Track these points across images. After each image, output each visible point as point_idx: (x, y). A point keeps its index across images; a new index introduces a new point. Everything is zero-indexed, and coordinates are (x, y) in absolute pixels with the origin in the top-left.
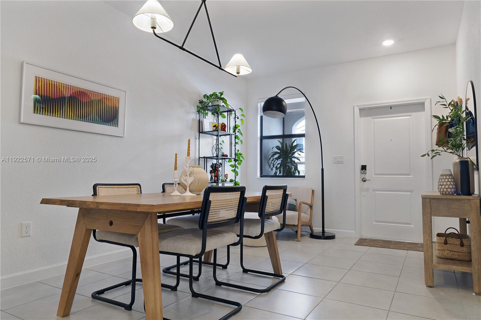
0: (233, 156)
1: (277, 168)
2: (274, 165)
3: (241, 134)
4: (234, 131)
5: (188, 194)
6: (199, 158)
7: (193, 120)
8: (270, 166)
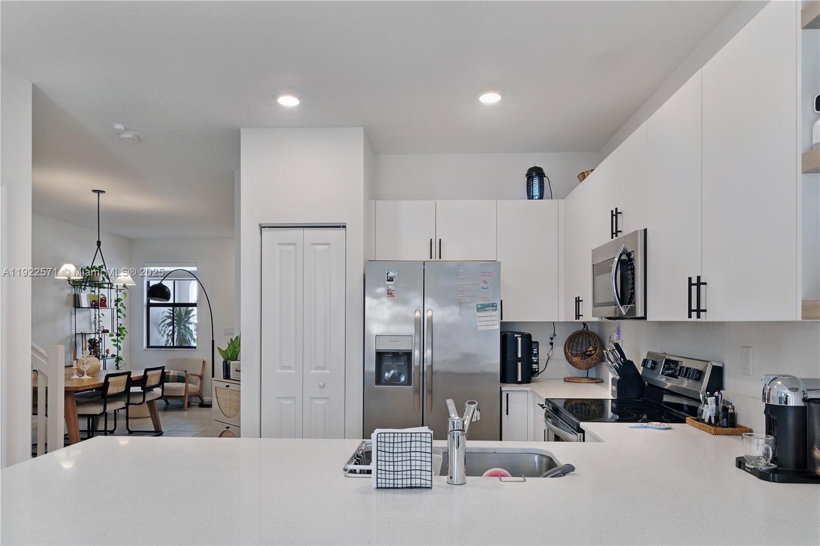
0: (116, 331)
1: (168, 335)
2: (165, 332)
3: (124, 307)
4: (116, 305)
5: (86, 377)
6: (76, 334)
7: (69, 295)
8: (160, 332)
